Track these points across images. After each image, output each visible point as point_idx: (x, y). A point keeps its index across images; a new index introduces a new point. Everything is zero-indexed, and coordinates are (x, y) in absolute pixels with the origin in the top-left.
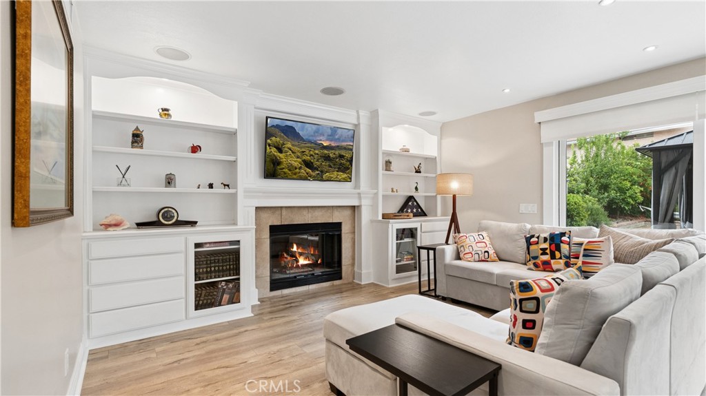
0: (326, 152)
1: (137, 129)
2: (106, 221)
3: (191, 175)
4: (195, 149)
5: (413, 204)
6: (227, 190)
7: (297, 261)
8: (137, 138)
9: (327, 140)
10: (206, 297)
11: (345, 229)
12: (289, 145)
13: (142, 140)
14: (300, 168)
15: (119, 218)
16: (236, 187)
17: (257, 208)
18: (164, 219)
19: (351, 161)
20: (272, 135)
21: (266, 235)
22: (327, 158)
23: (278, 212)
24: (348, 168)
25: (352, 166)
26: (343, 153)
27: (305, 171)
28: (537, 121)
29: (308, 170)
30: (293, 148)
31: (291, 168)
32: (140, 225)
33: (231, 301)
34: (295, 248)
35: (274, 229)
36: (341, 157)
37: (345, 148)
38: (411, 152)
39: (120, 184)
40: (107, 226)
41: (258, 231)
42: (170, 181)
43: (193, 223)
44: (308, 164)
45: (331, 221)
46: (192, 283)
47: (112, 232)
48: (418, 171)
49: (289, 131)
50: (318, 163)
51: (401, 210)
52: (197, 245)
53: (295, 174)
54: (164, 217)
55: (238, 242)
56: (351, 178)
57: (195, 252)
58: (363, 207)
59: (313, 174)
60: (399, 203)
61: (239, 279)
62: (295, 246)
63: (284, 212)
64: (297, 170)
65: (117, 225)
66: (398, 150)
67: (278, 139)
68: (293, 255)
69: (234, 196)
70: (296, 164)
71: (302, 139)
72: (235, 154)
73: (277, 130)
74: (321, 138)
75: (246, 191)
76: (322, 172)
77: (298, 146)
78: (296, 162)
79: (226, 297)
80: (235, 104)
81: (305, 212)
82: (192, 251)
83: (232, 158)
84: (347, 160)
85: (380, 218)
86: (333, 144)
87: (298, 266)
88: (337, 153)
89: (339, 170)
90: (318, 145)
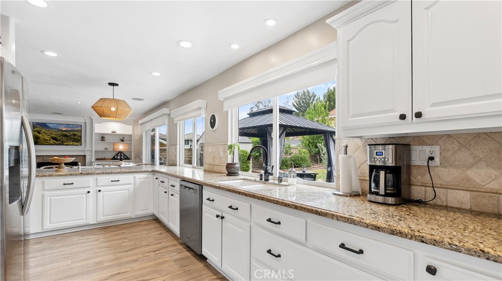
0: (64, 133)
9: (65, 127)
12: (44, 131)
14: (50, 140)
19: (80, 137)
20: (35, 127)
22: (65, 136)
24: (79, 140)
25: (81, 139)
26: (75, 133)
27: (52, 141)
29: (54, 141)
30: (45, 132)
31: (45, 140)
36: (74, 135)
37: (77, 131)
38: (117, 133)
44: (54, 139)
48: (122, 141)
49: (44, 125)
50: (60, 138)
53: (47, 143)
56: (81, 145)
59: (57, 143)
64: (48, 141)
66: (110, 133)
67: (38, 129)
70: (47, 138)
71: (51, 128)
73: (38, 125)
74: (62, 127)
76: (62, 142)
77: (48, 131)
84: (78, 137)
85: (93, 160)
86: (69, 129)
88: (72, 133)
89: (74, 141)
90: (60, 130)
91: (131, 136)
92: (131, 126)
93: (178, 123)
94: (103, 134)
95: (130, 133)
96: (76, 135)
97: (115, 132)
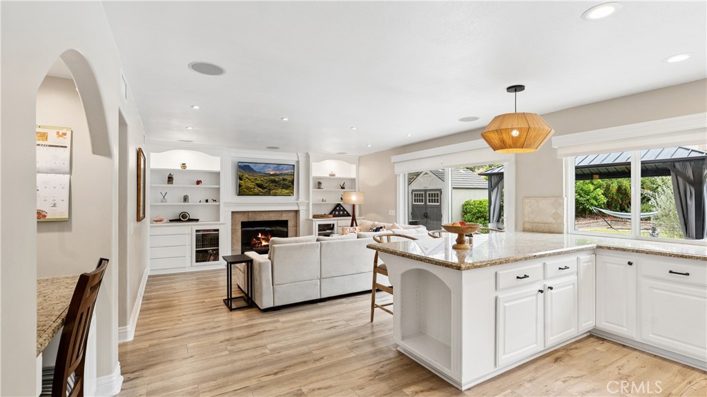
0: (272, 177)
1: (170, 174)
2: (156, 219)
3: (197, 195)
4: (198, 182)
5: (340, 208)
6: (215, 203)
7: (261, 243)
8: (170, 179)
9: (273, 170)
10: (202, 256)
11: (290, 224)
12: (247, 176)
13: (172, 180)
14: (254, 188)
15: (161, 217)
16: (219, 202)
17: (232, 212)
18: (183, 218)
19: (292, 182)
21: (239, 227)
22: (273, 181)
23: (247, 214)
24: (290, 187)
25: (293, 185)
26: (286, 177)
27: (257, 190)
28: (393, 161)
29: (259, 189)
30: (249, 177)
31: (248, 188)
32: (171, 221)
33: (215, 260)
34: (260, 236)
35: (244, 224)
36: (284, 180)
37: (287, 174)
38: (336, 176)
39: (162, 202)
40: (157, 221)
41: (233, 225)
42: (186, 199)
43: (197, 220)
44: (259, 186)
45: (280, 219)
46: (194, 250)
47: (159, 224)
48: (343, 188)
50: (267, 185)
51: (331, 213)
52: (197, 231)
53: (251, 192)
54: (183, 217)
55: (218, 230)
56: (293, 193)
57: (196, 235)
58: (301, 212)
59: (264, 191)
60: (331, 208)
61: (218, 249)
62: (260, 234)
63: (250, 214)
65: (160, 221)
66: (328, 176)
68: (259, 239)
69: (219, 205)
70: (251, 186)
71: (256, 172)
72: (219, 184)
74: (269, 170)
75: (224, 203)
76: (270, 190)
77: (252, 176)
78: (251, 185)
79: (212, 258)
80: (219, 158)
81: (263, 214)
82: (194, 234)
83: (217, 186)
84: (289, 182)
85: (311, 217)
86: (278, 172)
87: (261, 246)
88: (281, 178)
89: (283, 188)
90: (267, 174)
91: (353, 180)
92: (355, 166)
93: (564, 159)
94: (320, 178)
95: (353, 176)
96: (286, 179)
97: (334, 175)
